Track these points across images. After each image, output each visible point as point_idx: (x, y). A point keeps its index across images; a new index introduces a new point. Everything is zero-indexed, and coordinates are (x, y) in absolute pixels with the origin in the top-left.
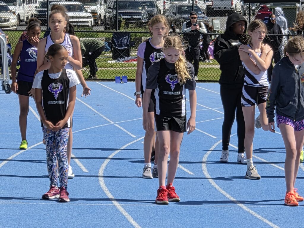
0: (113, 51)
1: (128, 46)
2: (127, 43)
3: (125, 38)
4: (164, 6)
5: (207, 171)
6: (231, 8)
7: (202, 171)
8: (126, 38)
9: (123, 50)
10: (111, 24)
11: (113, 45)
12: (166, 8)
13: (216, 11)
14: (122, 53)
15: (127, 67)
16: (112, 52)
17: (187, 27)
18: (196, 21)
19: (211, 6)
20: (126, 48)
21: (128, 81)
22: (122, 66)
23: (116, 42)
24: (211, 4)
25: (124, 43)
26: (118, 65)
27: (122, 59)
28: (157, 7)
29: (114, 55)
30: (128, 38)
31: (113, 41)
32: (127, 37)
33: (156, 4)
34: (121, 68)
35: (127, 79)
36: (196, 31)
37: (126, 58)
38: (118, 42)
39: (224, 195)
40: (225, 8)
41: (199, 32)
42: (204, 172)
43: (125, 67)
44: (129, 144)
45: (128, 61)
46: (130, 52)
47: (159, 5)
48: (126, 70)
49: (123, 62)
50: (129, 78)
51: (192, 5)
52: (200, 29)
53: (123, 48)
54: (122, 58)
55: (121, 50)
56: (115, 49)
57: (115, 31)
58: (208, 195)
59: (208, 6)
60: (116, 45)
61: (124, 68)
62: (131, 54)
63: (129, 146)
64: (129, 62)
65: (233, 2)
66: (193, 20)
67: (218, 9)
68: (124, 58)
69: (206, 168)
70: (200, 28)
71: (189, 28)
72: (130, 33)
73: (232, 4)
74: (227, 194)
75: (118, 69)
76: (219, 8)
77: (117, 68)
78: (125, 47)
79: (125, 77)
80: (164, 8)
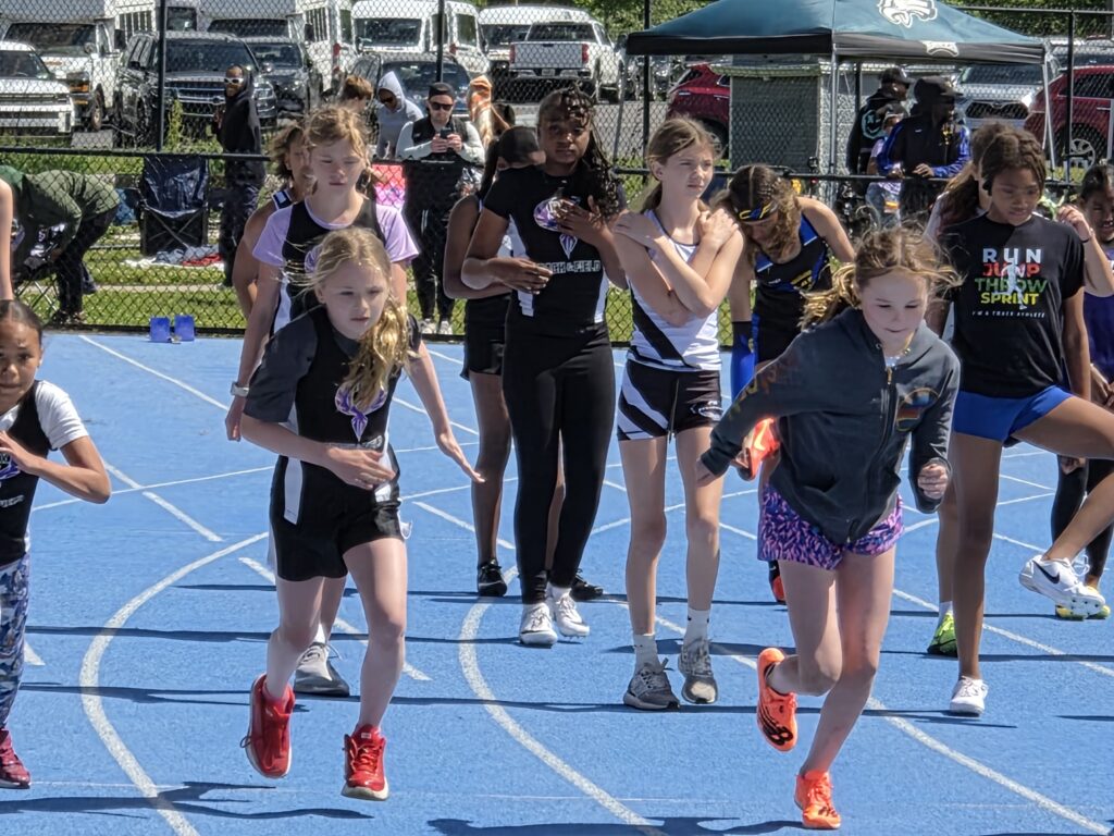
0: (145, 226)
1: (198, 204)
2: (195, 197)
3: (188, 175)
4: (335, 61)
5: (477, 669)
6: (580, 74)
7: (459, 667)
8: (191, 178)
9: (180, 222)
10: (139, 124)
11: (143, 203)
12: (342, 69)
13: (525, 82)
14: (176, 231)
15: (195, 282)
16: (141, 229)
17: (417, 141)
18: (451, 117)
19: (507, 62)
20: (191, 215)
21: (196, 335)
22: (174, 280)
23: (154, 189)
24: (508, 58)
25: (185, 197)
26: (163, 274)
27: (176, 255)
28: (309, 64)
29: (147, 237)
30: (202, 178)
31: (144, 185)
32: (196, 172)
33: (307, 56)
34: (172, 288)
35: (195, 328)
36: (451, 153)
37: (191, 251)
38: (163, 190)
39: (537, 758)
40: (558, 71)
41: (458, 157)
42: (465, 670)
43: (186, 283)
44: (195, 565)
45: (199, 261)
46: (207, 229)
47: (315, 58)
48: (191, 293)
49: (181, 263)
50: (199, 324)
51: (435, 59)
52: (463, 148)
53: (180, 214)
54: (175, 251)
55: (175, 219)
56: (150, 215)
57: (154, 151)
58: (480, 756)
59: (495, 64)
60: (153, 203)
61: (183, 288)
62: (209, 235)
63: (193, 572)
64: (202, 265)
65: (588, 52)
66: (439, 115)
67: (533, 76)
68: (185, 249)
69: (473, 658)
70: (465, 145)
71: (422, 145)
72: (207, 157)
73: (585, 59)
74: (549, 754)
75: (162, 289)
76: (538, 71)
77: (158, 284)
78: (189, 209)
79: (188, 320)
80: (336, 70)
